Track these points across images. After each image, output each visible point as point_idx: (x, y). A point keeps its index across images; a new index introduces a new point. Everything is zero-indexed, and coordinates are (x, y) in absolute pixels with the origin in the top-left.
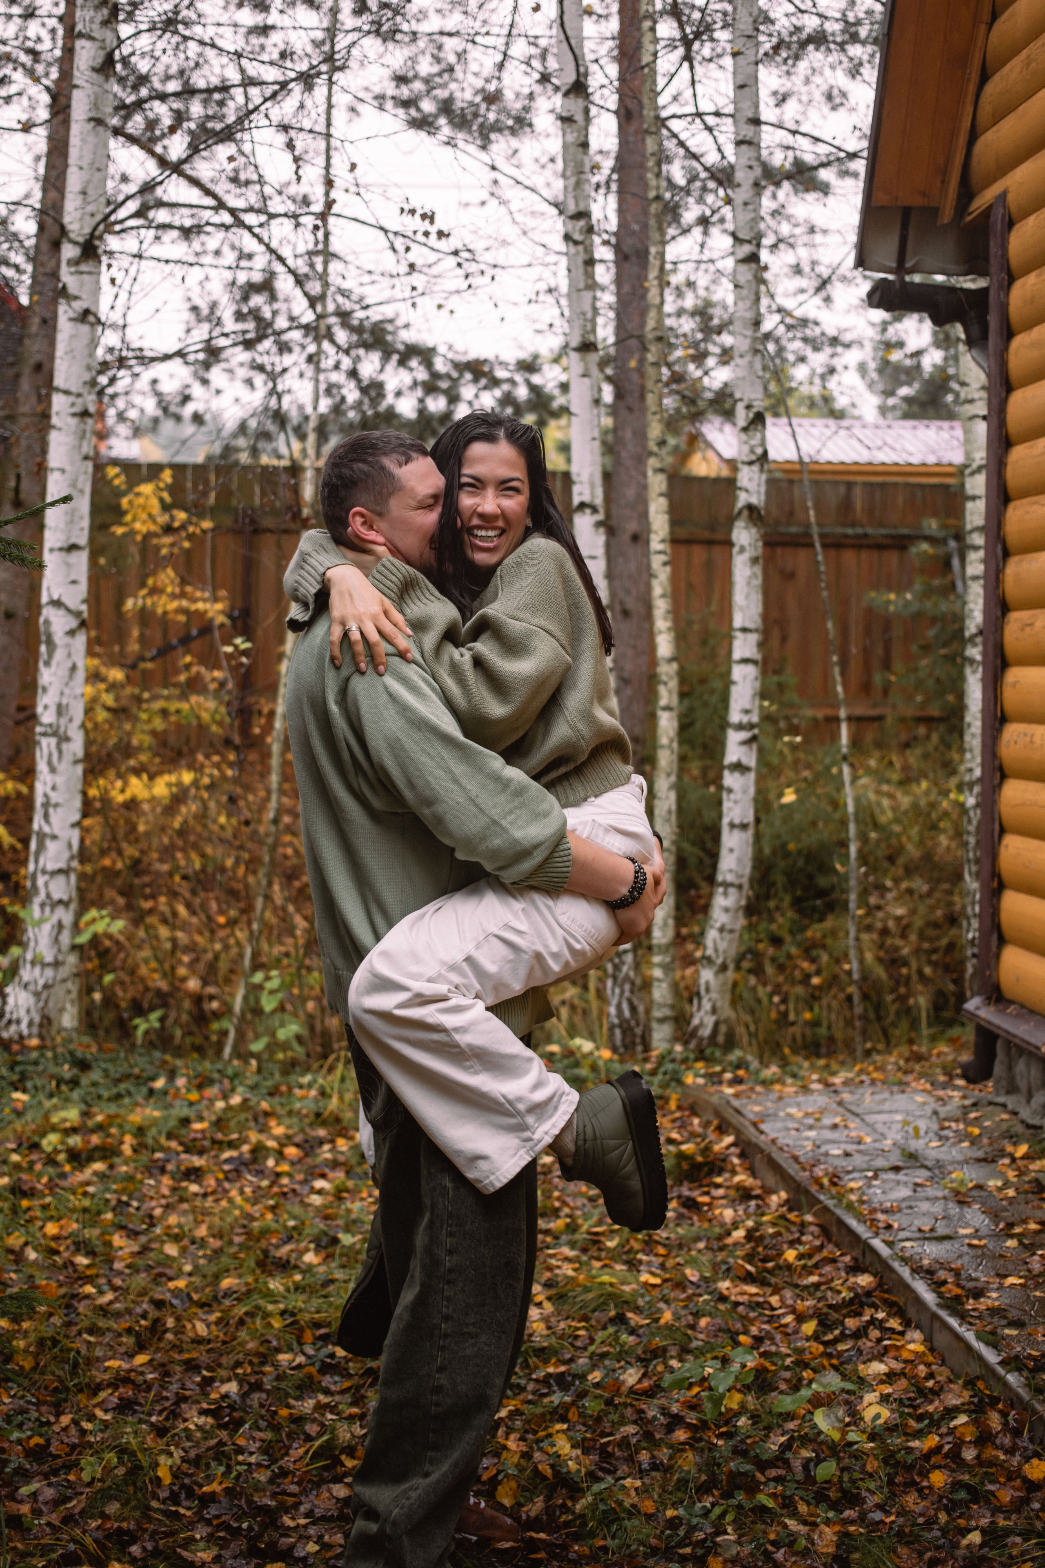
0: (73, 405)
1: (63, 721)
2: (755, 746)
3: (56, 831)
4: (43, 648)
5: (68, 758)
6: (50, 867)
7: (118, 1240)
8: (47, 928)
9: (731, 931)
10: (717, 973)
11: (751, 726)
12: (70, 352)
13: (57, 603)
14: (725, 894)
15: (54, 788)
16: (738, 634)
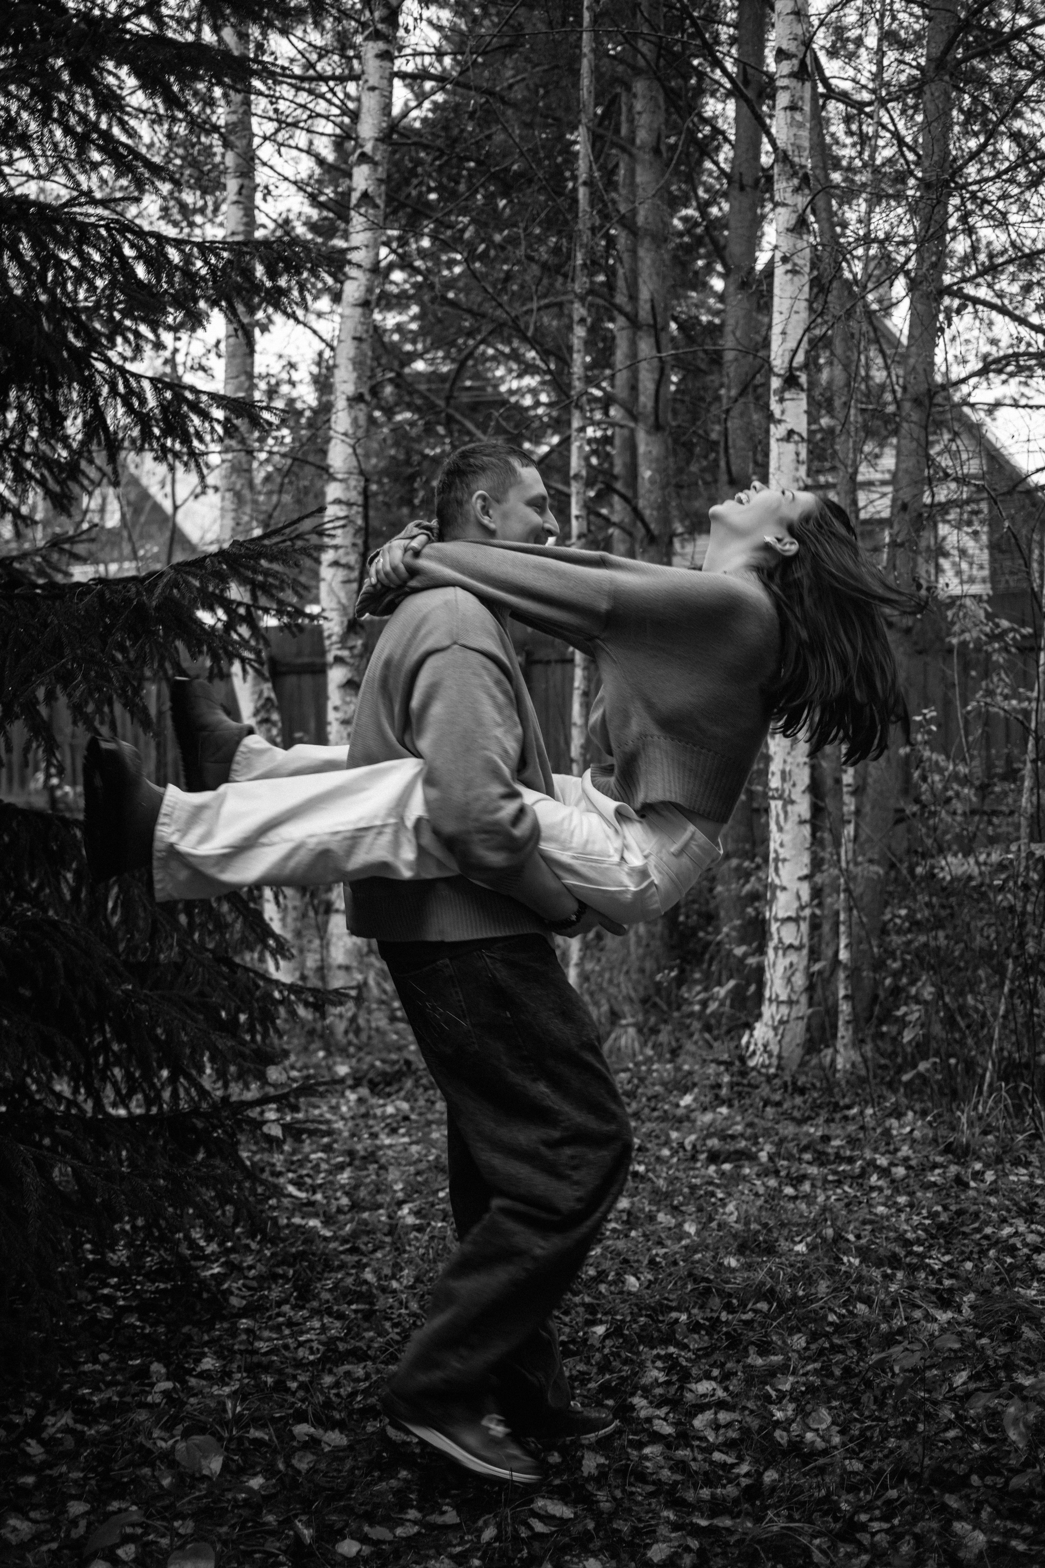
1: (787, 786)
3: (785, 883)
5: (793, 819)
6: (781, 914)
8: (781, 971)
15: (783, 845)
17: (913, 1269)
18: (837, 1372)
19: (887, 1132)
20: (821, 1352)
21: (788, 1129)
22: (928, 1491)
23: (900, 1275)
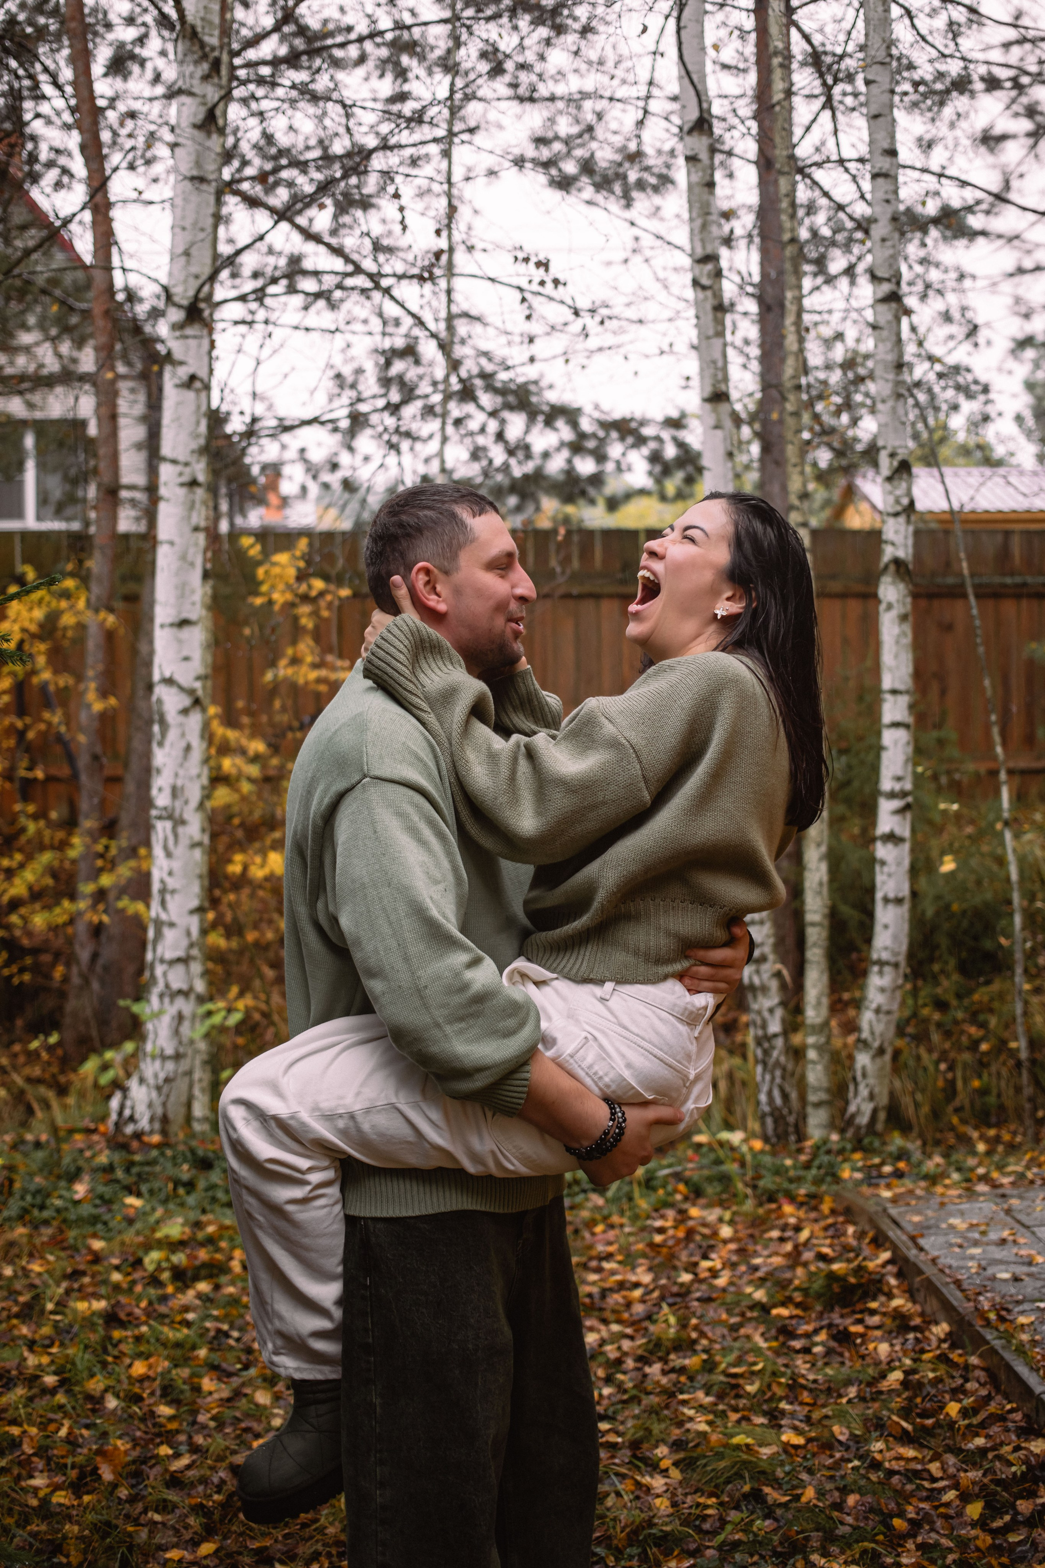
0: (181, 474)
1: (178, 804)
2: (909, 815)
3: (174, 918)
4: (156, 728)
5: (184, 842)
6: (169, 955)
7: (207, 1383)
8: (166, 1021)
9: (888, 1013)
10: (874, 1058)
11: (903, 794)
12: (176, 419)
13: (169, 681)
14: (881, 973)
15: (170, 873)
16: (888, 697)
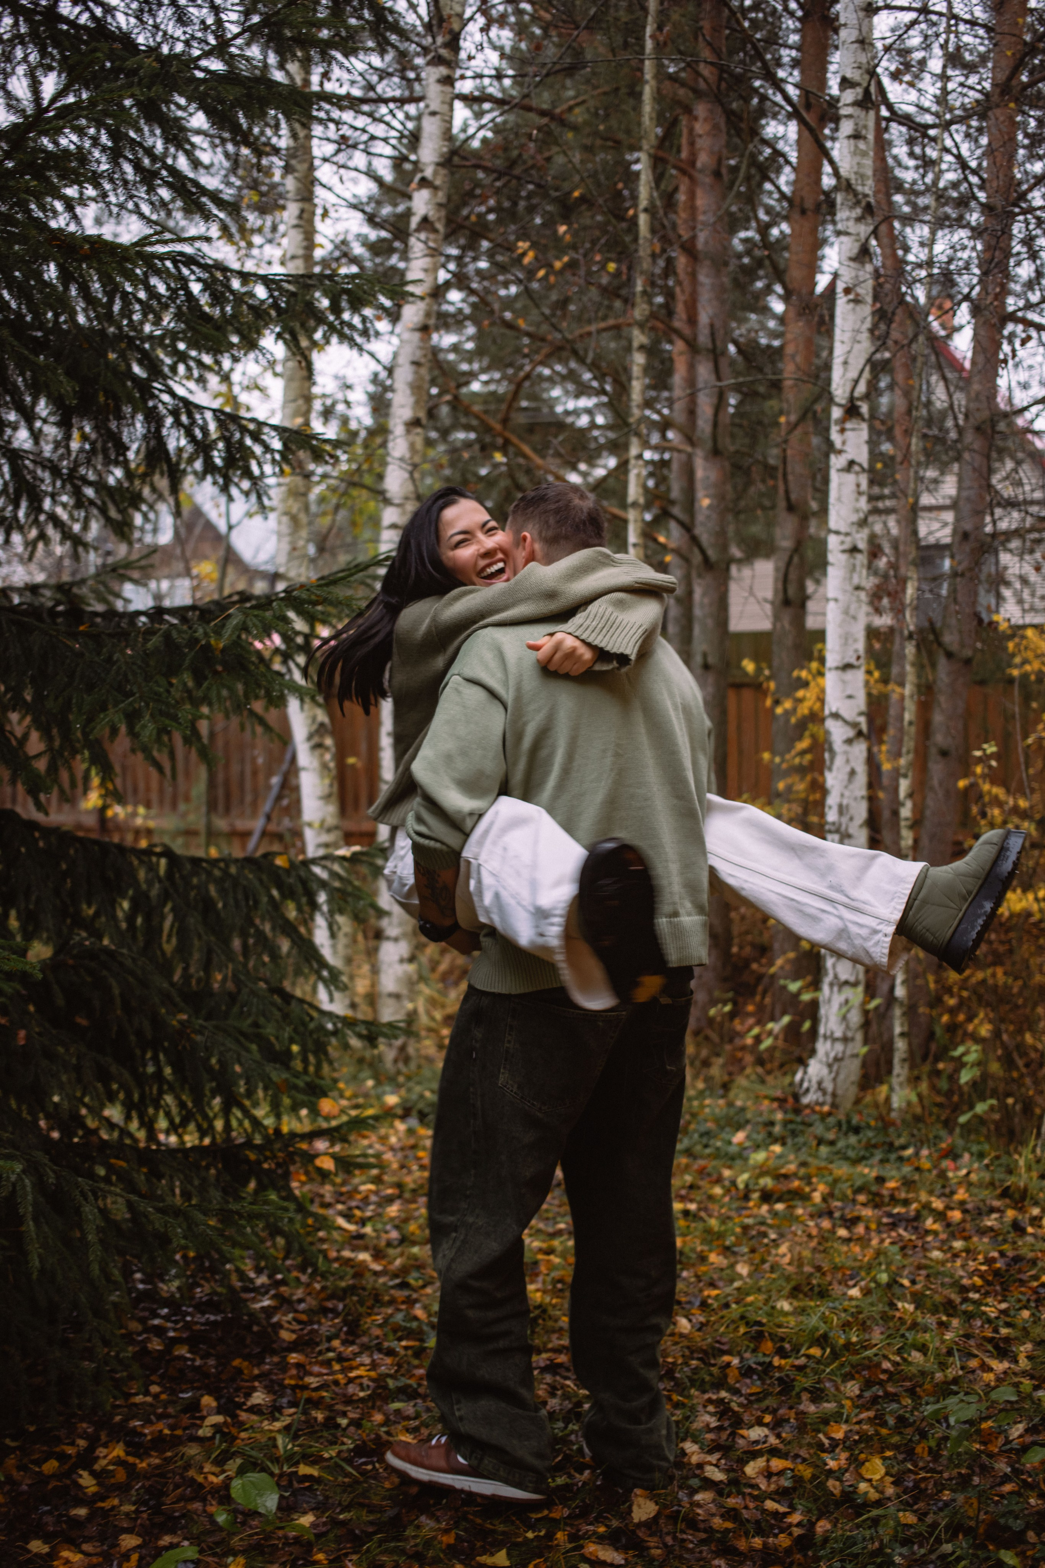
0: (842, 543)
1: (844, 820)
4: (828, 756)
8: (836, 1007)
12: (840, 498)
13: (838, 716)
17: (969, 1317)
18: (891, 1421)
19: (942, 1175)
20: (875, 1400)
21: (842, 1170)
22: (984, 1547)
23: (955, 1322)
